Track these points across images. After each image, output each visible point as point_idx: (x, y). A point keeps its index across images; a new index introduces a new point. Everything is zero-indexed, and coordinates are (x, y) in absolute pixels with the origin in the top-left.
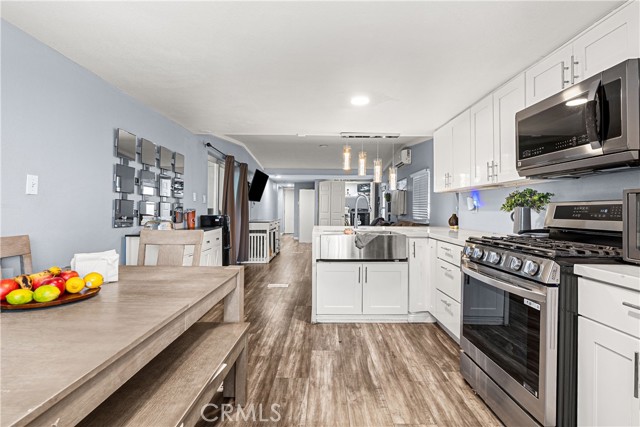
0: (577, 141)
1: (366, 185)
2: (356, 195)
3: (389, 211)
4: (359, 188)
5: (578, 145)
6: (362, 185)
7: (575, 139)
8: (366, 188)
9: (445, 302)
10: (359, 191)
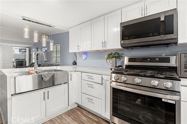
0: (152, 35)
1: (24, 49)
2: (19, 53)
3: (37, 59)
4: (20, 50)
5: (152, 36)
6: (22, 49)
7: (151, 34)
8: (24, 50)
9: (89, 98)
10: (20, 51)
